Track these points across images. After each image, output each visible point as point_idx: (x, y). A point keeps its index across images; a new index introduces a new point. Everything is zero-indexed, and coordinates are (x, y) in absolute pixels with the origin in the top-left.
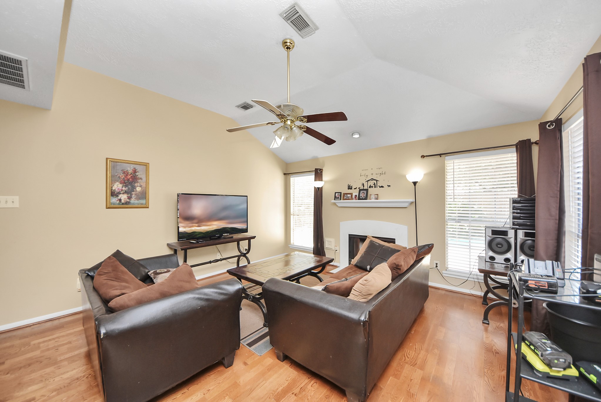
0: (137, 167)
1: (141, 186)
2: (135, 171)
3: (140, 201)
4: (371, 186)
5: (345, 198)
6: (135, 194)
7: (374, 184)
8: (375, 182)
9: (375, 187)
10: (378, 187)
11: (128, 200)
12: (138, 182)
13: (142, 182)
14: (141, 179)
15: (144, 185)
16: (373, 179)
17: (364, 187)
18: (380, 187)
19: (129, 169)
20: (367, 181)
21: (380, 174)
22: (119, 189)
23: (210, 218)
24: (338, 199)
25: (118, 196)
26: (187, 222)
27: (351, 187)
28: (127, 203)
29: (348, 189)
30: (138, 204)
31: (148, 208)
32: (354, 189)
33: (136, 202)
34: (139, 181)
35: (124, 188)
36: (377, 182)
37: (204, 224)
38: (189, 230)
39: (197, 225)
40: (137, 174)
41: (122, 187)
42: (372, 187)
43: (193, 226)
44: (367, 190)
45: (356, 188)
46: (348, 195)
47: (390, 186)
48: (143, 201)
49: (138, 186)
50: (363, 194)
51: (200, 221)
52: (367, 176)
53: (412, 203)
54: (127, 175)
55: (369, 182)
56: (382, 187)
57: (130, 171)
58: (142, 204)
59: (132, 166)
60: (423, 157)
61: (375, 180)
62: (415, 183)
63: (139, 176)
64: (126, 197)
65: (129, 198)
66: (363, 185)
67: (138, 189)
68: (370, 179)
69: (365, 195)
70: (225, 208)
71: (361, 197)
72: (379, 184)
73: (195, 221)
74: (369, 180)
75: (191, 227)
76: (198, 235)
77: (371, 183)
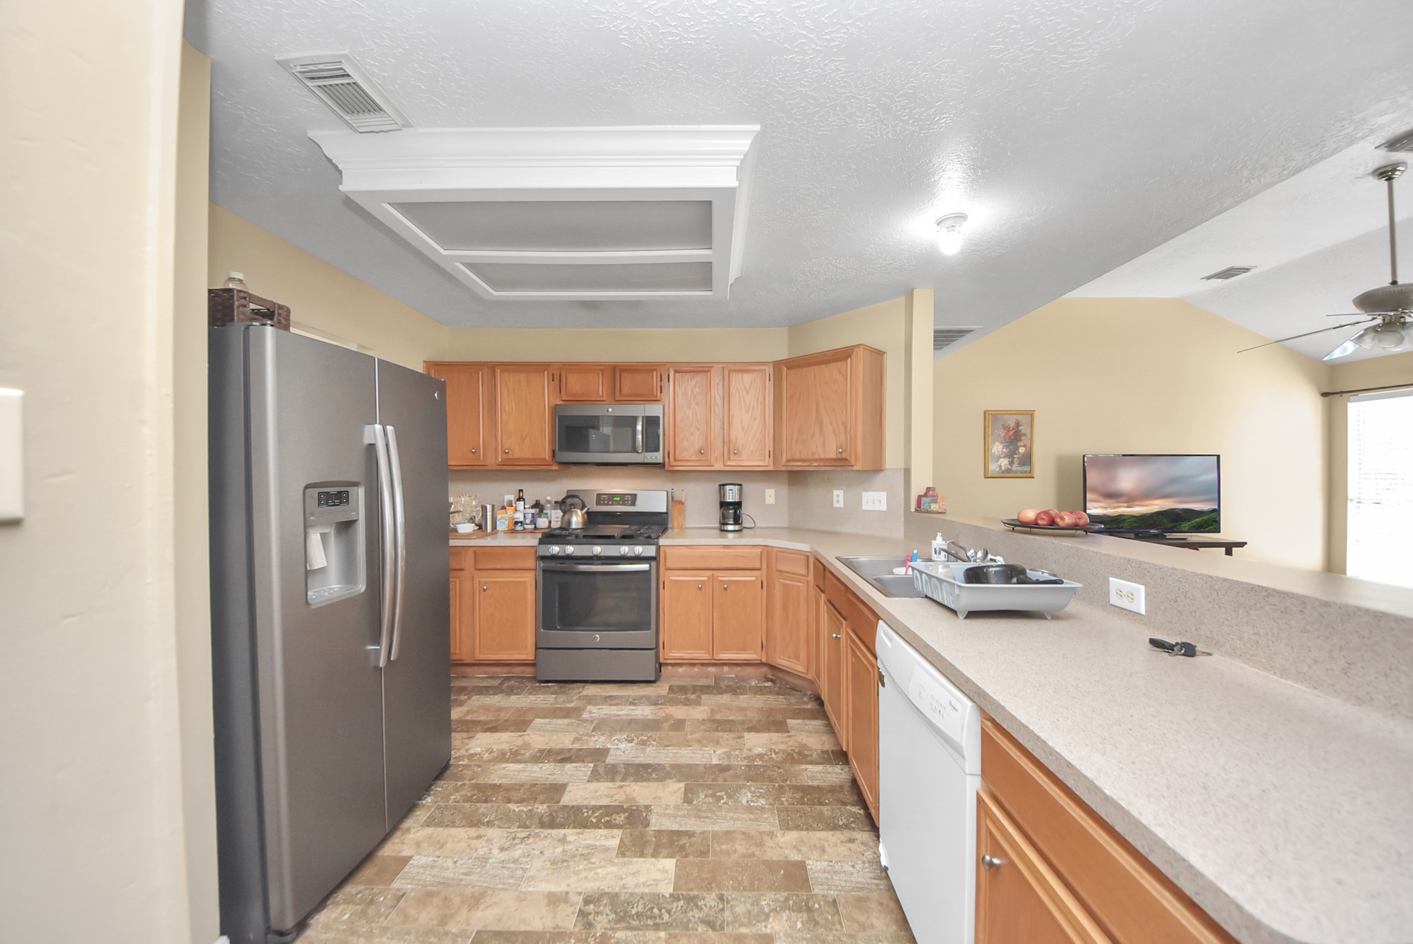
0: (1020, 418)
1: (1024, 446)
2: (1018, 424)
3: (1024, 467)
6: (1018, 458)
11: (1009, 467)
12: (1021, 440)
13: (1025, 440)
14: (1025, 435)
15: (1028, 443)
19: (1010, 422)
22: (999, 451)
23: (1147, 495)
25: (998, 461)
26: (1110, 501)
28: (1009, 471)
30: (1022, 472)
31: (1033, 478)
33: (1020, 469)
34: (1023, 438)
35: (1004, 450)
37: (1137, 503)
38: (1113, 512)
39: (1125, 505)
40: (1020, 428)
41: (1003, 448)
43: (1118, 507)
48: (1027, 468)
49: (1021, 446)
51: (1131, 499)
54: (1008, 431)
57: (1012, 424)
58: (1026, 472)
59: (1015, 418)
63: (1023, 431)
64: (1007, 463)
65: (1011, 463)
67: (1022, 450)
70: (1174, 481)
73: (1124, 499)
75: (1115, 508)
76: (1128, 519)
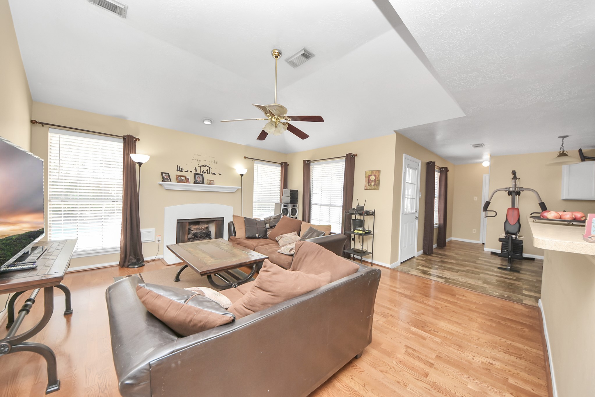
4: (204, 171)
5: (179, 180)
7: (207, 170)
8: (208, 168)
9: (208, 173)
10: (211, 173)
16: (206, 166)
17: (196, 171)
18: (212, 174)
20: (200, 166)
21: (213, 162)
24: (168, 181)
27: (181, 169)
29: (177, 170)
32: (185, 172)
36: (210, 169)
42: (205, 173)
44: (202, 175)
45: (188, 171)
46: (182, 178)
47: (220, 174)
50: (199, 178)
52: (200, 161)
53: (238, 190)
55: (202, 167)
56: (214, 174)
60: (245, 157)
61: (208, 167)
62: (242, 175)
66: (196, 169)
68: (204, 165)
69: (201, 180)
71: (198, 181)
72: (212, 171)
74: (202, 166)
77: (204, 169)
